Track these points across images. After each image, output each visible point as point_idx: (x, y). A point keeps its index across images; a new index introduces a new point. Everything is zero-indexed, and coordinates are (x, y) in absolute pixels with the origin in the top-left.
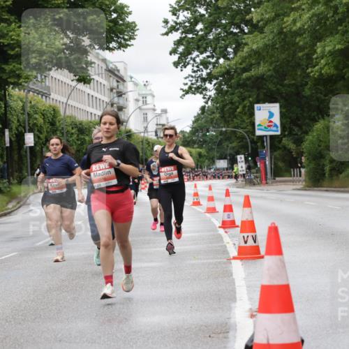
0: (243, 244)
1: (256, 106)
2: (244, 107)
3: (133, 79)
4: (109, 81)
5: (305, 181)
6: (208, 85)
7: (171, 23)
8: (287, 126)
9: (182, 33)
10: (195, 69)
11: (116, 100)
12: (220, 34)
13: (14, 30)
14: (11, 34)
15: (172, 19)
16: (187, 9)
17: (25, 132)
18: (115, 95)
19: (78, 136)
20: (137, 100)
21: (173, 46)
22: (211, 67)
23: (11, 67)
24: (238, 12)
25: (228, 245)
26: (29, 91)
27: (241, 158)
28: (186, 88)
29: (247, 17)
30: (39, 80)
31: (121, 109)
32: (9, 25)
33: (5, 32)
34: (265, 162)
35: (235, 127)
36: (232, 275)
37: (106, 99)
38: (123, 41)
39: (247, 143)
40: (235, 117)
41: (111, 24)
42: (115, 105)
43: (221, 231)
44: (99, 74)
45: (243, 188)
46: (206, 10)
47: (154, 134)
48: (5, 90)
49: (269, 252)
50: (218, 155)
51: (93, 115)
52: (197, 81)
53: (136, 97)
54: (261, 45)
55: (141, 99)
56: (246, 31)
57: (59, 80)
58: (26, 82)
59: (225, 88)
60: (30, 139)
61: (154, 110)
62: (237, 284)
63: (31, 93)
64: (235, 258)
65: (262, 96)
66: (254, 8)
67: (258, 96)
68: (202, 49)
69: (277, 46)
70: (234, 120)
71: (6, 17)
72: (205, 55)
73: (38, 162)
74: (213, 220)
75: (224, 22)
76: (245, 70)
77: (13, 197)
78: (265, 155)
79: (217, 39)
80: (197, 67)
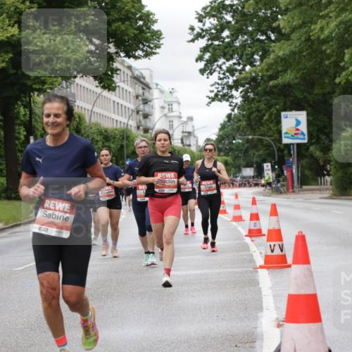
0: (269, 253)
1: (283, 114)
2: (271, 114)
3: (159, 87)
4: (135, 89)
5: (332, 190)
6: (234, 93)
7: (197, 30)
8: (314, 134)
9: (208, 40)
10: (222, 76)
11: (142, 107)
12: (246, 40)
15: (198, 25)
16: (213, 16)
18: (141, 102)
19: (103, 143)
20: (163, 108)
21: (199, 53)
22: (237, 74)
24: (265, 19)
25: (254, 254)
27: (267, 166)
28: (212, 95)
29: (274, 25)
30: (64, 86)
31: (146, 116)
34: (292, 171)
35: (261, 135)
36: (258, 284)
37: (132, 107)
38: (148, 49)
39: (274, 151)
40: (262, 125)
41: (136, 32)
42: (141, 113)
43: (248, 240)
44: (124, 81)
45: (269, 196)
46: (233, 17)
47: (180, 141)
48: (30, 97)
49: (296, 261)
50: (245, 163)
51: (118, 123)
52: (223, 88)
53: (162, 104)
54: (287, 52)
55: (166, 105)
56: (273, 38)
57: (87, 89)
58: (51, 89)
59: (251, 95)
61: (180, 117)
62: (263, 293)
64: (261, 267)
65: (288, 104)
66: (281, 15)
67: (285, 103)
68: (228, 57)
69: (304, 54)
70: (261, 127)
72: (231, 62)
74: (240, 228)
75: (250, 29)
76: (272, 78)
78: (292, 163)
79: (244, 46)
80: (224, 74)
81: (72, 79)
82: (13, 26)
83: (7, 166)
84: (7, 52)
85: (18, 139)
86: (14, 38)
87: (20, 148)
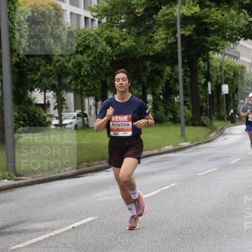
13: (213, 13)
14: (211, 15)
17: (222, 84)
23: (211, 38)
26: (225, 55)
30: (232, 47)
32: (210, 9)
33: (208, 14)
48: (208, 55)
57: (246, 47)
58: (223, 49)
60: (225, 89)
63: (226, 57)
71: (208, 3)
73: (232, 105)
77: (213, 129)
81: (237, 42)
82: (196, 6)
83: (192, 103)
84: (192, 24)
85: (200, 84)
86: (197, 14)
87: (201, 90)
